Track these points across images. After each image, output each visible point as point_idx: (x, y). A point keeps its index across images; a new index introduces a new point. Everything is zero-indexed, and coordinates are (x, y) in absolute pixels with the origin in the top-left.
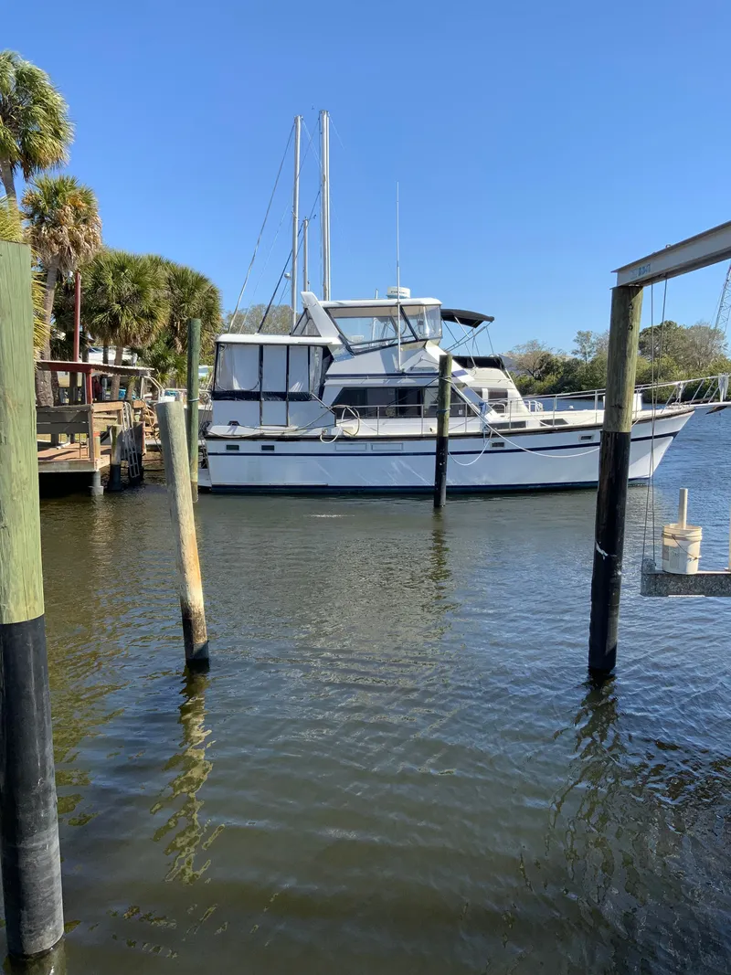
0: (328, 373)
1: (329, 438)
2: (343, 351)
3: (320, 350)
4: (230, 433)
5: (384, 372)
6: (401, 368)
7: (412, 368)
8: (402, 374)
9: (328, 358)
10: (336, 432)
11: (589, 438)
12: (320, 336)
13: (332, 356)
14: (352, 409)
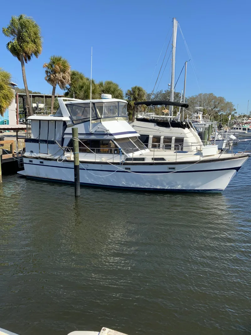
0: (65, 132)
1: (60, 160)
2: (71, 123)
3: (62, 123)
4: (30, 156)
5: (85, 133)
6: (91, 131)
7: (95, 131)
8: (91, 134)
9: (65, 126)
10: (64, 158)
11: (174, 168)
12: (63, 116)
13: (67, 125)
14: (69, 148)
